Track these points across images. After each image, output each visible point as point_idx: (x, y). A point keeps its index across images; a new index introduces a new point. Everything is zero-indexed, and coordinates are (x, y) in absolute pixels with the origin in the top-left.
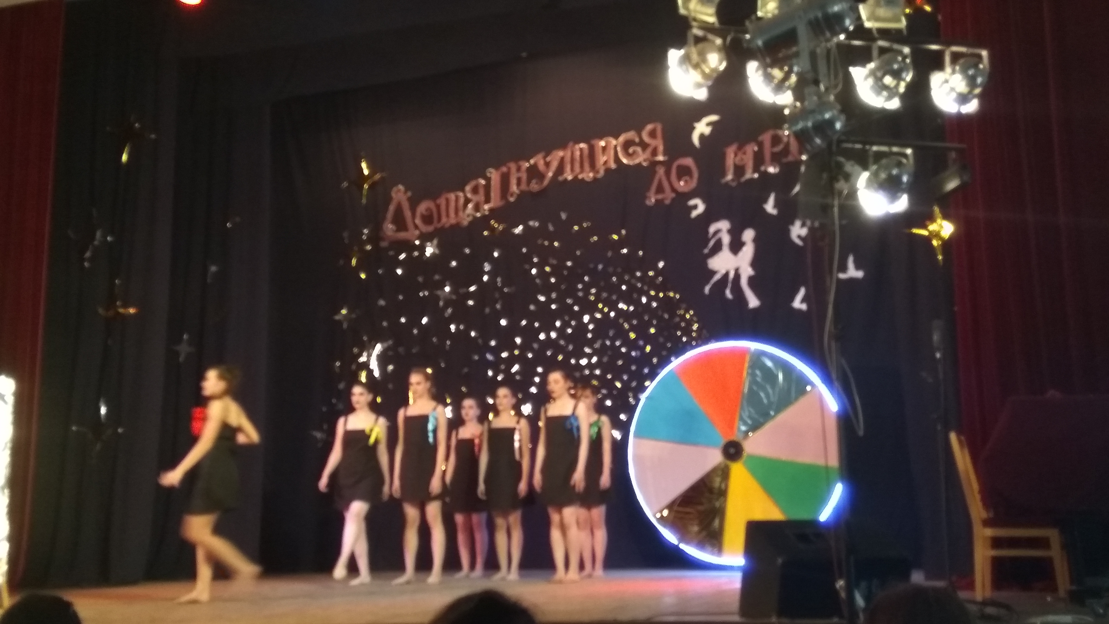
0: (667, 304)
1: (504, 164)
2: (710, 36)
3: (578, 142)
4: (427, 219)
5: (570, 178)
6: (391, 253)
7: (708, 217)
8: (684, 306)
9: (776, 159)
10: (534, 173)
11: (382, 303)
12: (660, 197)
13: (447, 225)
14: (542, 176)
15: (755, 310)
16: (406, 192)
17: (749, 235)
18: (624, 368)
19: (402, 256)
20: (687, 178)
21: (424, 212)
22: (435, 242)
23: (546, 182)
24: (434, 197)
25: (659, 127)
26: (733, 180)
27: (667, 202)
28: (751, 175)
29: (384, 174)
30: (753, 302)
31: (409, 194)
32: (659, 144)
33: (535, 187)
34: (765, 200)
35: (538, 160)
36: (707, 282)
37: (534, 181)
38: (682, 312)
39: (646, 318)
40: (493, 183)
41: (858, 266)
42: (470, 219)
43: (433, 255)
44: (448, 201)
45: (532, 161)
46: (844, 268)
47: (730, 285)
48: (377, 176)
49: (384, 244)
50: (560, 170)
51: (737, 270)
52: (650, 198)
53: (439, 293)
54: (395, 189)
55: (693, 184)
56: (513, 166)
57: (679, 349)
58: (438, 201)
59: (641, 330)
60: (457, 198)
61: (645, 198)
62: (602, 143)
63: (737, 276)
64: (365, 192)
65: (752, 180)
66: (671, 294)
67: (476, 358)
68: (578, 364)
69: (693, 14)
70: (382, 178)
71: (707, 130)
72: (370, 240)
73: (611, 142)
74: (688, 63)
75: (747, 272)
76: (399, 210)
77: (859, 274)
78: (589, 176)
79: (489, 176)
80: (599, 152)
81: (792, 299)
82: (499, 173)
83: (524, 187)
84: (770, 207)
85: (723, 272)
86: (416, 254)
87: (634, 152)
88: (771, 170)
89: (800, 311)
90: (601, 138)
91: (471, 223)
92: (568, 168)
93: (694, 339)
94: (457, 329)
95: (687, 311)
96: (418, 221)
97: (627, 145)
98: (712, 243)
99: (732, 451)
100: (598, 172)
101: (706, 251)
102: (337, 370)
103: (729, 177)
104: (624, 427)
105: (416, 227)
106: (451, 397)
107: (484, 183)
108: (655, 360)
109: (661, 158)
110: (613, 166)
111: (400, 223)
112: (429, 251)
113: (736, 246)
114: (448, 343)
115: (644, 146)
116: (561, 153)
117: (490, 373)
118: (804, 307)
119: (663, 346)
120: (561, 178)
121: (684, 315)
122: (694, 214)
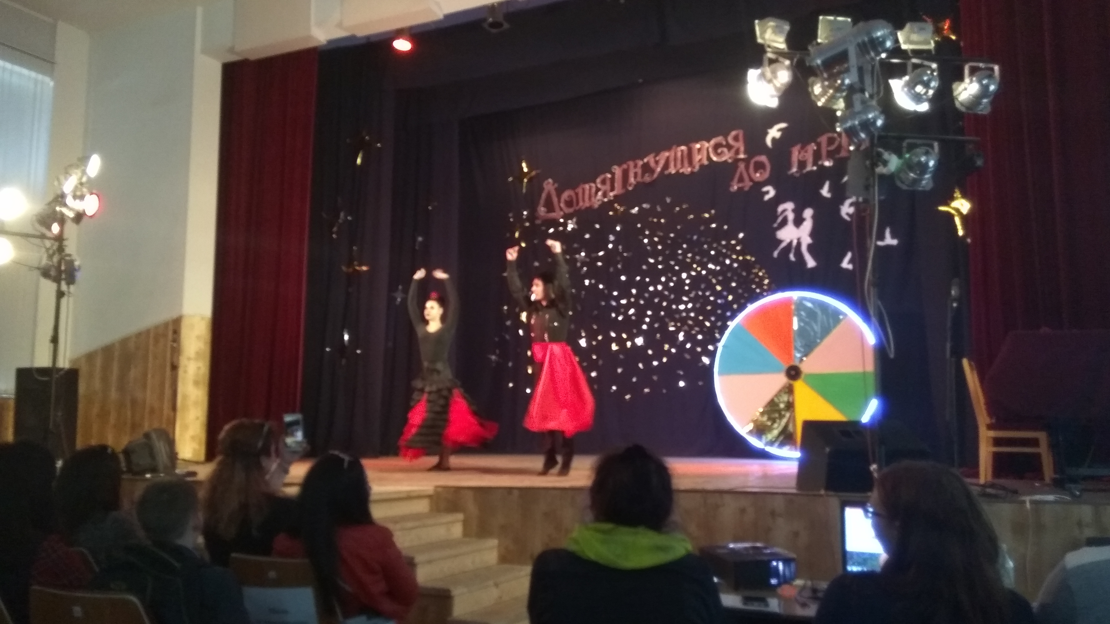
0: (745, 265)
1: (625, 162)
2: (781, 59)
3: (679, 145)
4: (569, 203)
5: (673, 172)
6: (543, 228)
7: (778, 200)
8: (758, 266)
9: (830, 155)
10: (647, 169)
11: (536, 264)
12: (740, 185)
13: (583, 208)
14: (652, 171)
15: (812, 269)
16: (553, 184)
17: (808, 213)
18: (713, 312)
19: (551, 230)
20: (762, 171)
21: (567, 199)
22: (575, 220)
23: (655, 176)
24: (574, 188)
25: (741, 133)
26: (797, 172)
27: (746, 189)
28: (811, 168)
29: (539, 171)
30: (811, 263)
31: (556, 185)
32: (741, 145)
33: (647, 179)
34: (821, 187)
35: (649, 159)
36: (776, 248)
37: (647, 175)
38: (755, 271)
39: (729, 275)
40: (617, 176)
41: (893, 237)
42: (600, 203)
43: (573, 229)
44: (584, 190)
45: (645, 160)
46: (882, 237)
47: (793, 251)
48: (534, 173)
49: (538, 222)
50: (666, 166)
51: (799, 240)
52: (733, 186)
53: (577, 256)
54: (546, 182)
55: (767, 175)
56: (631, 164)
57: (754, 297)
58: (576, 191)
59: (725, 284)
60: (590, 187)
61: (730, 186)
62: (698, 146)
63: (799, 244)
64: (525, 185)
65: (811, 172)
66: (748, 258)
67: (603, 303)
68: (677, 309)
69: (768, 43)
70: (537, 175)
71: (778, 135)
72: (529, 218)
73: (704, 145)
74: (763, 80)
75: (807, 241)
76: (549, 197)
77: (895, 242)
78: (687, 170)
79: (614, 172)
80: (695, 152)
81: (841, 260)
82: (621, 168)
83: (639, 179)
84: (825, 192)
85: (788, 241)
86: (561, 228)
87: (722, 152)
88: (827, 164)
89: (847, 270)
90: (697, 142)
91: (600, 206)
92: (672, 164)
93: (765, 291)
94: (590, 283)
95: (760, 270)
96: (562, 205)
97: (716, 147)
98: (780, 219)
99: (793, 373)
100: (694, 167)
101: (775, 225)
102: (505, 312)
103: (794, 170)
104: (712, 355)
105: (561, 209)
106: (585, 332)
107: (610, 177)
108: (735, 306)
109: (742, 156)
110: (706, 162)
111: (550, 207)
112: (570, 227)
113: (798, 222)
114: (583, 293)
115: (729, 147)
116: (667, 154)
117: (613, 315)
118: (850, 267)
119: (741, 296)
120: (666, 172)
121: (758, 273)
122: (767, 197)
